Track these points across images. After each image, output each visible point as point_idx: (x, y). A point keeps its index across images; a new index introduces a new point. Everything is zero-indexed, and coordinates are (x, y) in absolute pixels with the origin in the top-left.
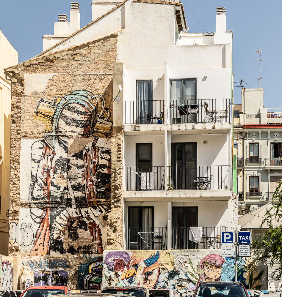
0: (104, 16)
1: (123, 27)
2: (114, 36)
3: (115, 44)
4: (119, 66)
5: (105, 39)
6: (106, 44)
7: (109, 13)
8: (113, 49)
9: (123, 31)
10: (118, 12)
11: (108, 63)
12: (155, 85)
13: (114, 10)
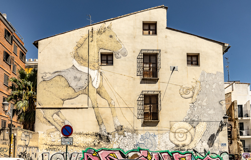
0: (227, 88)
1: (233, 90)
2: (230, 93)
3: (231, 95)
4: (236, 101)
5: (228, 94)
6: (228, 95)
7: (228, 87)
8: (230, 96)
9: (233, 91)
10: (231, 86)
11: (229, 100)
12: (243, 106)
13: (229, 86)
